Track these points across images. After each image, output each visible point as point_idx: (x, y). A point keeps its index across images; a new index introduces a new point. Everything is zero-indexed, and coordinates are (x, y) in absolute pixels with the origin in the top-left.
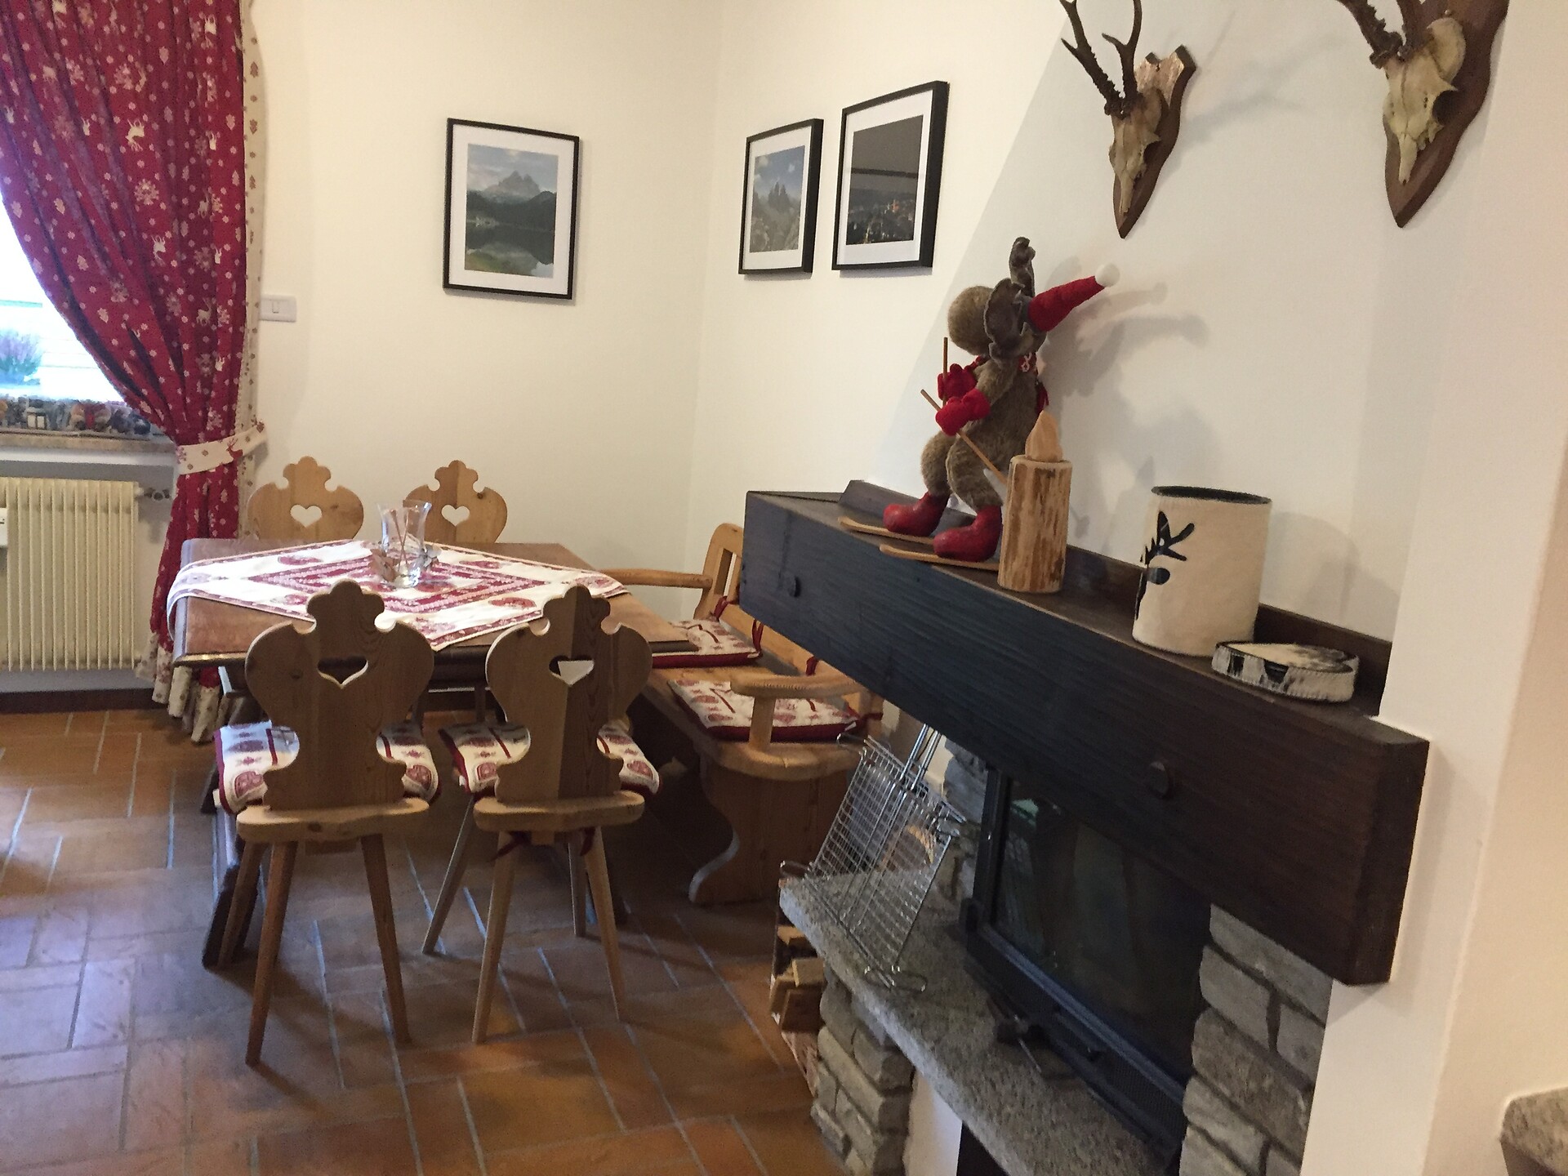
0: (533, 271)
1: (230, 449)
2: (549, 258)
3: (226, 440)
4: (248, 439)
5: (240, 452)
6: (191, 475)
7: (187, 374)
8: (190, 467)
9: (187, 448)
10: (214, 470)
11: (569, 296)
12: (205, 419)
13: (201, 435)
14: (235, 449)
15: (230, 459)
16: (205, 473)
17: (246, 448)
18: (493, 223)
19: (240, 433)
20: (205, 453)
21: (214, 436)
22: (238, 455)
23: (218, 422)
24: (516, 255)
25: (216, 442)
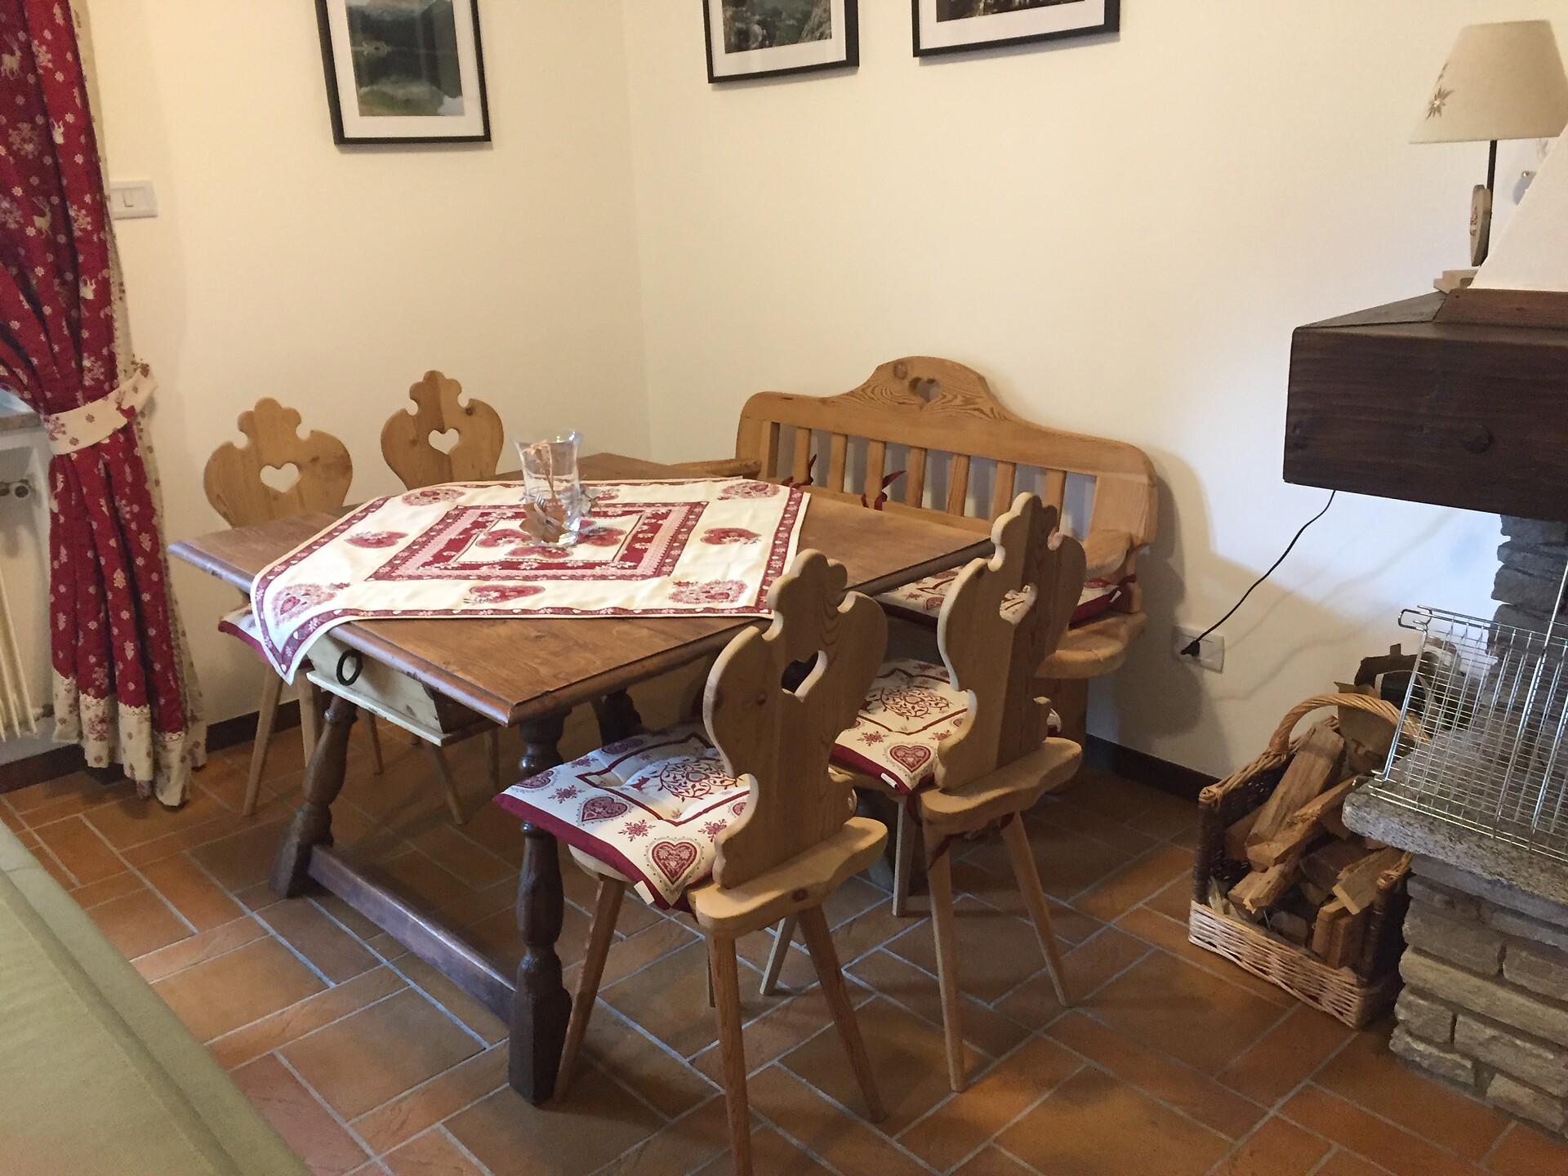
0: (441, 110)
1: (119, 408)
2: (456, 90)
3: (112, 395)
4: (136, 390)
5: (132, 408)
6: (78, 452)
7: (47, 310)
8: (74, 441)
9: (64, 417)
10: (107, 441)
11: (487, 137)
12: (81, 369)
13: (79, 395)
14: (125, 406)
15: (122, 421)
16: (97, 447)
17: (137, 401)
18: (385, 49)
19: (124, 384)
20: (90, 419)
21: (97, 392)
22: (130, 413)
23: (99, 372)
24: (419, 90)
25: (100, 401)
